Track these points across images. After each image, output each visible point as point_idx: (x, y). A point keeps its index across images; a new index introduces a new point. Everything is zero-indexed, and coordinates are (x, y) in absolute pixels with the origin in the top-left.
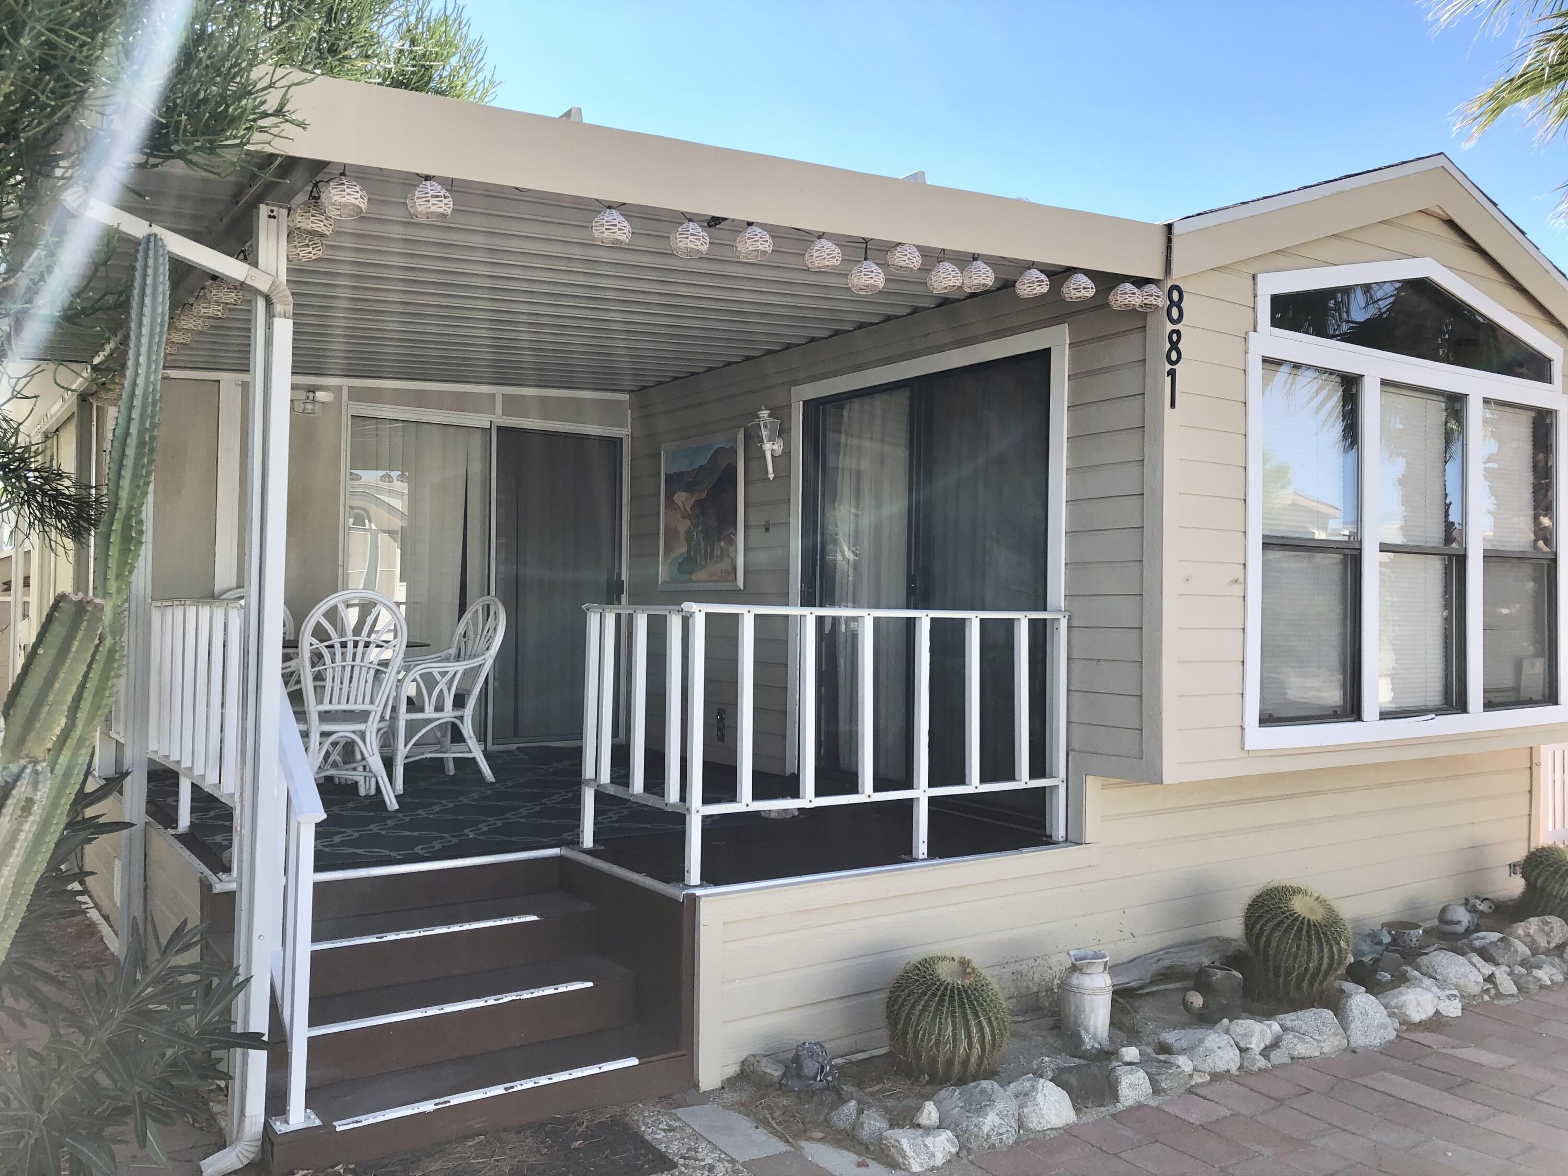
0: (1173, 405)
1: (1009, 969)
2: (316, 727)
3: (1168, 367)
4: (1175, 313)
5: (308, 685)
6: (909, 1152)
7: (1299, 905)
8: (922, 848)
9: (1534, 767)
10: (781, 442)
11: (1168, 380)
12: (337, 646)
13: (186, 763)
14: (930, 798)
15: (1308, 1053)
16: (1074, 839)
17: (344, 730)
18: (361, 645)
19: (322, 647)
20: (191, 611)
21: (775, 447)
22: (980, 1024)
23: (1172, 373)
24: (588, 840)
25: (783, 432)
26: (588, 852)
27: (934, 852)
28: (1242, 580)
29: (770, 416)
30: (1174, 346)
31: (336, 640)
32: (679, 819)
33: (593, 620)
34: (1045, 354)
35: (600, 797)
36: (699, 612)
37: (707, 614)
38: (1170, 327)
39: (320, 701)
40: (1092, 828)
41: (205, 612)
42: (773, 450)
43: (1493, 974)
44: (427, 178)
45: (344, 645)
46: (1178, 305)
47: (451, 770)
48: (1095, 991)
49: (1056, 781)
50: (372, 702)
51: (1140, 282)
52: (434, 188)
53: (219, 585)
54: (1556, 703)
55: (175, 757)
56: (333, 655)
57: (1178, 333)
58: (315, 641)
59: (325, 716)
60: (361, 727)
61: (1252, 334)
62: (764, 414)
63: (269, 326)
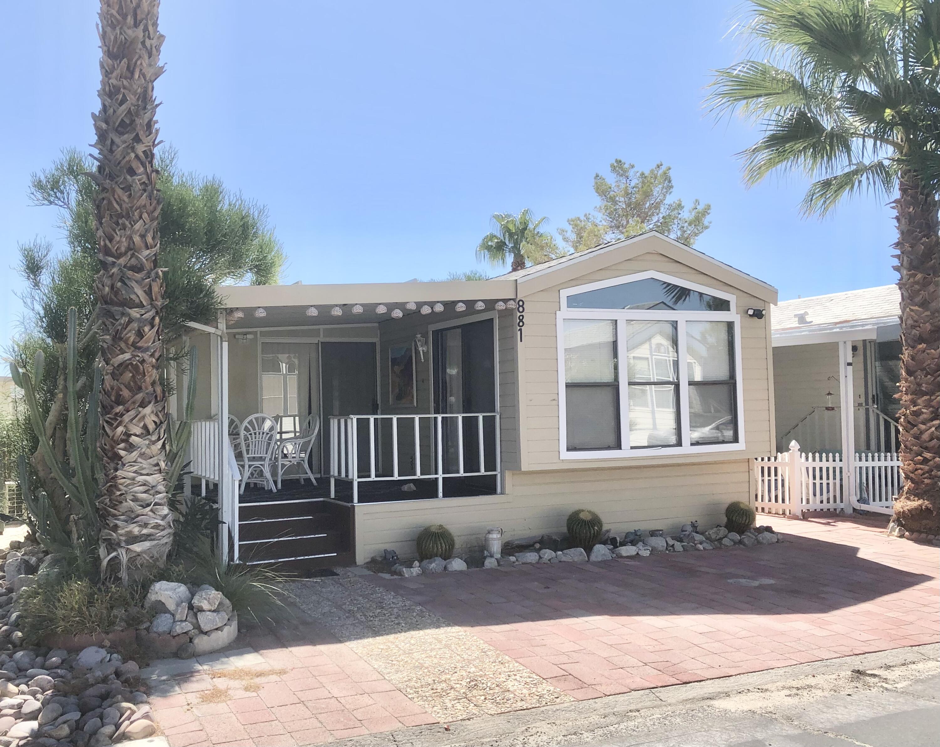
0: (521, 341)
1: (474, 536)
2: (247, 463)
3: (519, 328)
4: (521, 309)
5: (244, 449)
6: (405, 572)
7: (582, 516)
8: (440, 494)
9: (750, 471)
10: (426, 347)
11: (519, 333)
12: (253, 434)
13: (204, 475)
14: (443, 478)
15: (566, 560)
16: (502, 493)
17: (257, 463)
18: (261, 433)
19: (248, 434)
20: (204, 423)
21: (424, 349)
22: (441, 543)
23: (520, 330)
24: (333, 495)
25: (426, 343)
26: (333, 499)
27: (444, 496)
28: (557, 399)
29: (421, 336)
30: (521, 321)
31: (252, 432)
32: (351, 483)
33: (332, 421)
34: (492, 320)
35: (335, 480)
36: (355, 418)
37: (357, 419)
38: (519, 314)
39: (248, 454)
40: (508, 489)
41: (208, 423)
42: (423, 350)
43: (674, 545)
44: (259, 307)
45: (255, 434)
46: (522, 306)
47: (303, 482)
48: (494, 539)
49: (498, 472)
50: (266, 454)
51: (505, 301)
52: (261, 310)
53: (213, 413)
54: (738, 442)
55: (200, 474)
56: (251, 437)
57: (523, 316)
58: (245, 432)
59: (250, 459)
60: (262, 463)
61: (557, 312)
62: (419, 336)
63: (221, 344)
